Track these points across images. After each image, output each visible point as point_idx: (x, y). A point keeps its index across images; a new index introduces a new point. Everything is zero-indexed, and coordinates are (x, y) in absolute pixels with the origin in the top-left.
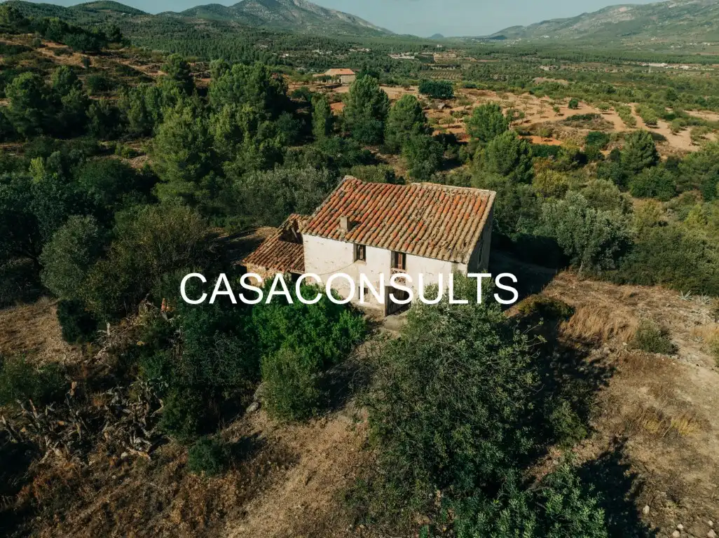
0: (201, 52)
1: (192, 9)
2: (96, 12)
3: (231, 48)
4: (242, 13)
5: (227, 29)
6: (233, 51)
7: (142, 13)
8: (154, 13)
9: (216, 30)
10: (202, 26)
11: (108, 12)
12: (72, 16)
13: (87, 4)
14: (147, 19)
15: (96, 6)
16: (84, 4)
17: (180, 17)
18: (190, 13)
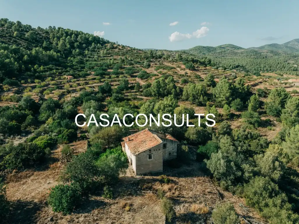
0: (259, 64)
1: (264, 46)
2: (224, 48)
3: (273, 63)
4: (287, 47)
5: (276, 54)
6: (273, 64)
7: (241, 48)
8: (246, 48)
9: (271, 55)
10: (265, 53)
11: (229, 48)
12: (215, 50)
13: (222, 45)
14: (243, 50)
15: (225, 46)
16: (221, 46)
17: (257, 49)
18: (262, 48)
